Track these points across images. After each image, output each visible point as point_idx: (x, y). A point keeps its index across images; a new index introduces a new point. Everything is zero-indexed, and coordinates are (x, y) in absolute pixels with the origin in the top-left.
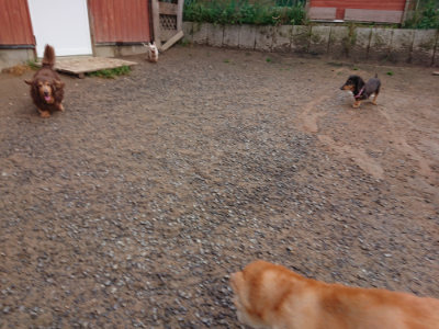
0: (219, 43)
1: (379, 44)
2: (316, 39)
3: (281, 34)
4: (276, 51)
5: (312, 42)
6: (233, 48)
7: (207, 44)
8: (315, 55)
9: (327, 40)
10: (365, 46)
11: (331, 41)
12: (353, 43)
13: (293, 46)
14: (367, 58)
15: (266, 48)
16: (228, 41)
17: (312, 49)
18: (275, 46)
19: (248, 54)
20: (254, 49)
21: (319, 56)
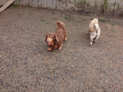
0: (36, 5)
1: (118, 9)
2: (88, 5)
3: (70, 2)
4: (68, 11)
5: (86, 7)
6: (44, 9)
7: (29, 6)
8: (87, 13)
9: (94, 6)
10: (112, 10)
11: (96, 6)
12: (106, 8)
13: (76, 9)
14: (112, 16)
15: (62, 9)
16: (41, 4)
17: (86, 11)
18: (67, 8)
19: (53, 13)
20: (56, 10)
21: (90, 14)
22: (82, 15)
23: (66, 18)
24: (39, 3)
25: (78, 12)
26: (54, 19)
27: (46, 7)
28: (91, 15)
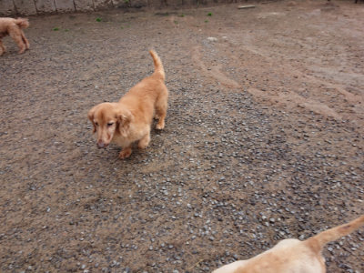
4: (100, 9)
8: (138, 8)
13: (115, 2)
14: (183, 4)
15: (88, 8)
17: (134, 3)
18: (96, 4)
20: (76, 12)
21: (143, 8)
22: (128, 11)
23: (98, 20)
24: (39, 5)
25: (119, 7)
26: (76, 25)
27: (54, 10)
28: (146, 8)
